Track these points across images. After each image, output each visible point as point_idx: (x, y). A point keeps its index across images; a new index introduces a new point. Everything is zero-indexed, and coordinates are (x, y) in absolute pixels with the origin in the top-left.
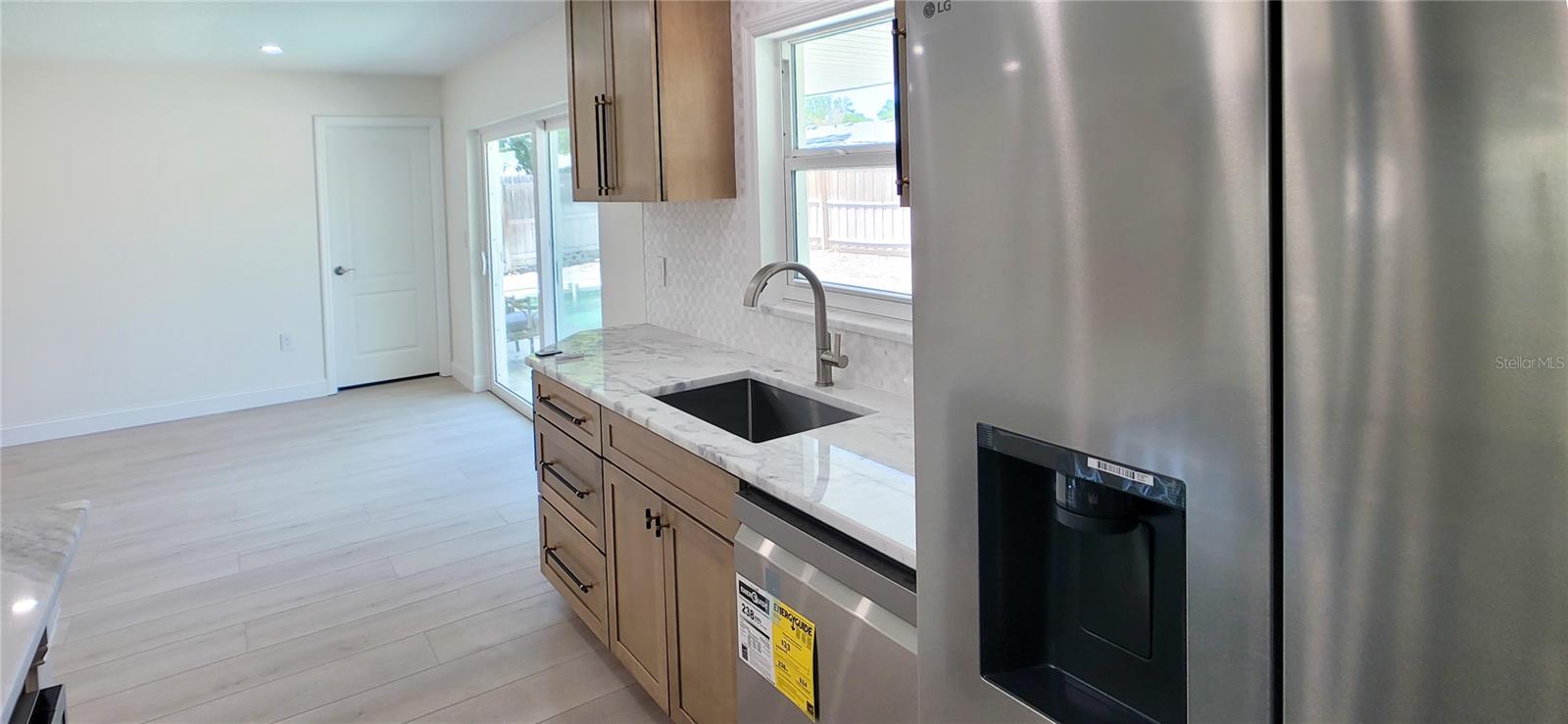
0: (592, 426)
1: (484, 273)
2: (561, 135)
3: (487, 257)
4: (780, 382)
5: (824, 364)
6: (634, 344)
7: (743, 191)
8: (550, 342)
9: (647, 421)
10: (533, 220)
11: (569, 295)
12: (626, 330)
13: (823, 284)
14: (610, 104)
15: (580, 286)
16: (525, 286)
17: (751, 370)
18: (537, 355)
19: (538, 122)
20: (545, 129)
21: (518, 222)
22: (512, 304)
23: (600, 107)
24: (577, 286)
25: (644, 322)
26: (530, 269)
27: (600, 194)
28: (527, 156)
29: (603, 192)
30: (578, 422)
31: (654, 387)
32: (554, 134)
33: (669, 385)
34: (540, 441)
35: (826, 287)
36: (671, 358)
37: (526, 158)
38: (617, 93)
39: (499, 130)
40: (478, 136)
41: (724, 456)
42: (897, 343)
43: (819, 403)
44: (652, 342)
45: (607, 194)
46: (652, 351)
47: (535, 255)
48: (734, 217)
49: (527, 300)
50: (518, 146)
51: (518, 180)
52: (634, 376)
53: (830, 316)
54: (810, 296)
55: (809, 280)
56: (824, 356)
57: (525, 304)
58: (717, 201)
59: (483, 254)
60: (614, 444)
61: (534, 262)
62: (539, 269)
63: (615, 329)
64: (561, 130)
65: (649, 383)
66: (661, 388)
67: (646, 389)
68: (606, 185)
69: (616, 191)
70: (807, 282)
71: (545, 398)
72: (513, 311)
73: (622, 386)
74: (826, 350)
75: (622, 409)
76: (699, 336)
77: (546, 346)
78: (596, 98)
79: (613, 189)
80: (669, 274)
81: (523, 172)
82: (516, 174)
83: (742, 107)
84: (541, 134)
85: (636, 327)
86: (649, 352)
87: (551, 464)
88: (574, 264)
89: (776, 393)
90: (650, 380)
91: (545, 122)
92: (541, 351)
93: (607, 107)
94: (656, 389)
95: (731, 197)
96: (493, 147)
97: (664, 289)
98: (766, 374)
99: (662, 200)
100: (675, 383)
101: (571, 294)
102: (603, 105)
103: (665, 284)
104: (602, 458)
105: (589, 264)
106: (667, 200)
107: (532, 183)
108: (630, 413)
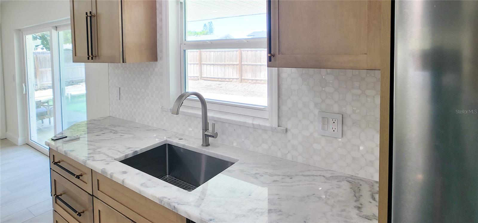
0: (86, 178)
1: (24, 93)
2: (66, 34)
3: (26, 86)
4: (184, 145)
5: (206, 137)
6: (106, 128)
7: (161, 58)
8: (59, 130)
9: (123, 182)
10: (50, 69)
11: (67, 98)
12: (99, 120)
13: (206, 100)
14: (94, 16)
15: (72, 94)
16: (46, 95)
17: (168, 139)
18: (52, 140)
19: (53, 27)
20: (56, 30)
21: (43, 69)
22: (39, 104)
23: (89, 18)
24: (71, 94)
25: (109, 115)
26: (49, 87)
27: (88, 59)
28: (48, 44)
29: (90, 58)
30: (78, 177)
31: (122, 156)
32: (61, 33)
33: (129, 153)
34: (54, 184)
35: (207, 101)
36: (126, 136)
37: (46, 43)
38: (98, 11)
39: (31, 30)
40: (21, 33)
41: (176, 205)
42: (240, 126)
43: (206, 155)
44: (115, 126)
45: (92, 59)
46: (116, 132)
47: (51, 82)
48: (156, 70)
49: (47, 102)
50: (43, 38)
51: (43, 53)
52: (109, 149)
53: (209, 114)
54: (199, 105)
55: (198, 98)
56: (206, 133)
57: (46, 104)
58: (148, 63)
59: (24, 85)
60: (100, 189)
61: (51, 85)
62: (53, 87)
63: (95, 120)
64: (66, 31)
65: (119, 153)
66: (126, 155)
67: (117, 157)
68: (92, 54)
69: (97, 57)
70: (198, 99)
71: (56, 163)
72: (40, 107)
73: (104, 157)
74: (207, 130)
75: (106, 173)
76: (137, 121)
77: (57, 133)
78: (87, 13)
79: (96, 57)
80: (122, 94)
81: (45, 50)
82: (41, 51)
83: (162, 21)
84: (54, 32)
85: (105, 118)
86: (114, 133)
87: (61, 195)
88: (69, 85)
89: (182, 151)
90: (119, 151)
91: (56, 27)
92: (55, 136)
93: (93, 18)
94: (123, 156)
95: (155, 61)
96: (29, 38)
97: (119, 101)
98: (175, 141)
99: (123, 62)
100: (132, 152)
101: (68, 97)
102: (91, 17)
103: (120, 99)
104: (93, 195)
105: (75, 85)
106: (126, 62)
107: (50, 55)
108: (111, 176)
